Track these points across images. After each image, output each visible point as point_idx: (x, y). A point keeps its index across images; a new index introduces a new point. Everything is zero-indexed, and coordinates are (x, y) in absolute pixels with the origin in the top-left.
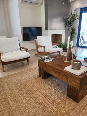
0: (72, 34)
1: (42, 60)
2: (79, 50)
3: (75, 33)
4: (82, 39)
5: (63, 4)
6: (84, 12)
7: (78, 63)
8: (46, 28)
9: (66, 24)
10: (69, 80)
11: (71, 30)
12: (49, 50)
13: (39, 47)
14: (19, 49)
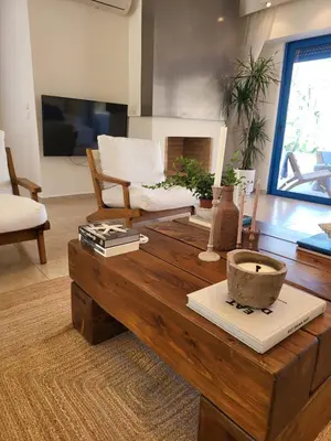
0: (251, 140)
1: (89, 243)
2: (279, 205)
3: (263, 137)
4: (289, 164)
5: (221, 19)
6: (302, 59)
7: (265, 270)
8: (147, 111)
9: (227, 101)
10: (208, 375)
11: (247, 125)
12: (146, 199)
13: (106, 184)
14: (5, 184)
